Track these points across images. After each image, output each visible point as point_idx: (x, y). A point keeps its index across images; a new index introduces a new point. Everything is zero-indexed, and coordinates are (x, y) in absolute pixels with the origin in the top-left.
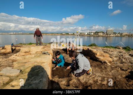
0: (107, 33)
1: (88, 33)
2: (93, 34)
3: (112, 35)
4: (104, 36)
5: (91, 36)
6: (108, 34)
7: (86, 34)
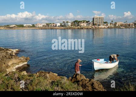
0: (93, 23)
1: (61, 24)
2: (71, 25)
3: (102, 26)
4: (90, 27)
5: (68, 29)
6: (96, 24)
7: (58, 24)
